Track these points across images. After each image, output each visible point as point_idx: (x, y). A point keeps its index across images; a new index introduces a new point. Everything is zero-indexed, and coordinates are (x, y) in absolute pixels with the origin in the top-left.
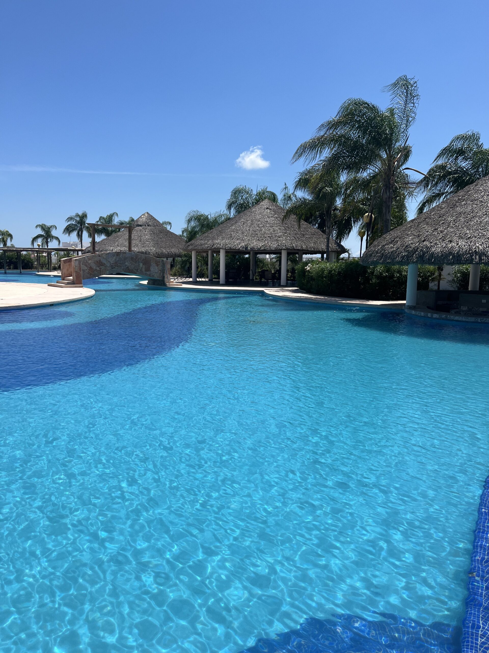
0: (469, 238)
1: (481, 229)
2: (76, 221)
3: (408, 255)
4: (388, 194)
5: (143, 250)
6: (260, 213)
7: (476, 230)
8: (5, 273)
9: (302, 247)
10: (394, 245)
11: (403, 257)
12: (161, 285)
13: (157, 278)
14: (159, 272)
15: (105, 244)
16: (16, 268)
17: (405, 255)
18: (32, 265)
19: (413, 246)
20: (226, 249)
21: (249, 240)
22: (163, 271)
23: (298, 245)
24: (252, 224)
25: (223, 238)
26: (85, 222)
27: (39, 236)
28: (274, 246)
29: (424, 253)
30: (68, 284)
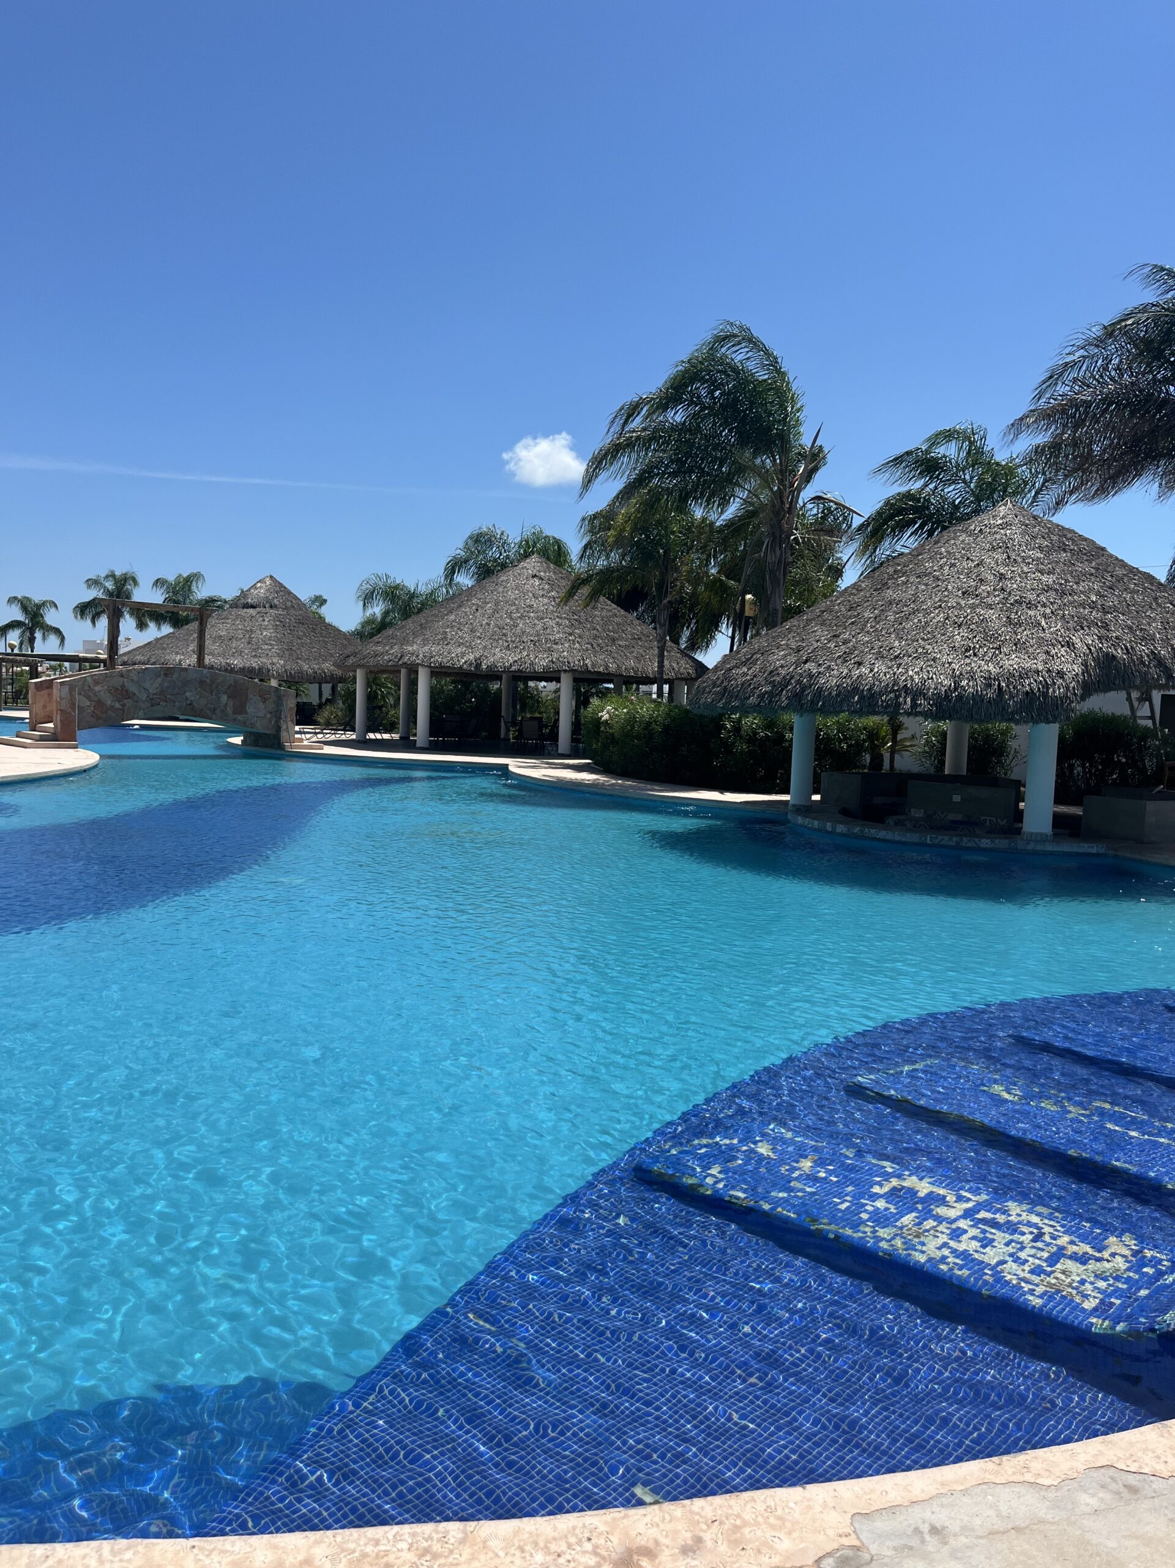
0: (896, 657)
1: (923, 639)
2: (105, 589)
3: (771, 691)
4: (778, 552)
5: (255, 663)
6: (517, 587)
7: (913, 641)
9: (607, 667)
10: (749, 669)
11: (762, 696)
12: (271, 747)
13: (261, 731)
14: (268, 716)
15: (163, 649)
17: (766, 692)
19: (783, 672)
20: (430, 667)
21: (485, 647)
22: (277, 715)
23: (597, 662)
24: (496, 611)
25: (425, 642)
26: (128, 596)
27: (13, 625)
28: (542, 662)
29: (803, 690)
30: (42, 738)
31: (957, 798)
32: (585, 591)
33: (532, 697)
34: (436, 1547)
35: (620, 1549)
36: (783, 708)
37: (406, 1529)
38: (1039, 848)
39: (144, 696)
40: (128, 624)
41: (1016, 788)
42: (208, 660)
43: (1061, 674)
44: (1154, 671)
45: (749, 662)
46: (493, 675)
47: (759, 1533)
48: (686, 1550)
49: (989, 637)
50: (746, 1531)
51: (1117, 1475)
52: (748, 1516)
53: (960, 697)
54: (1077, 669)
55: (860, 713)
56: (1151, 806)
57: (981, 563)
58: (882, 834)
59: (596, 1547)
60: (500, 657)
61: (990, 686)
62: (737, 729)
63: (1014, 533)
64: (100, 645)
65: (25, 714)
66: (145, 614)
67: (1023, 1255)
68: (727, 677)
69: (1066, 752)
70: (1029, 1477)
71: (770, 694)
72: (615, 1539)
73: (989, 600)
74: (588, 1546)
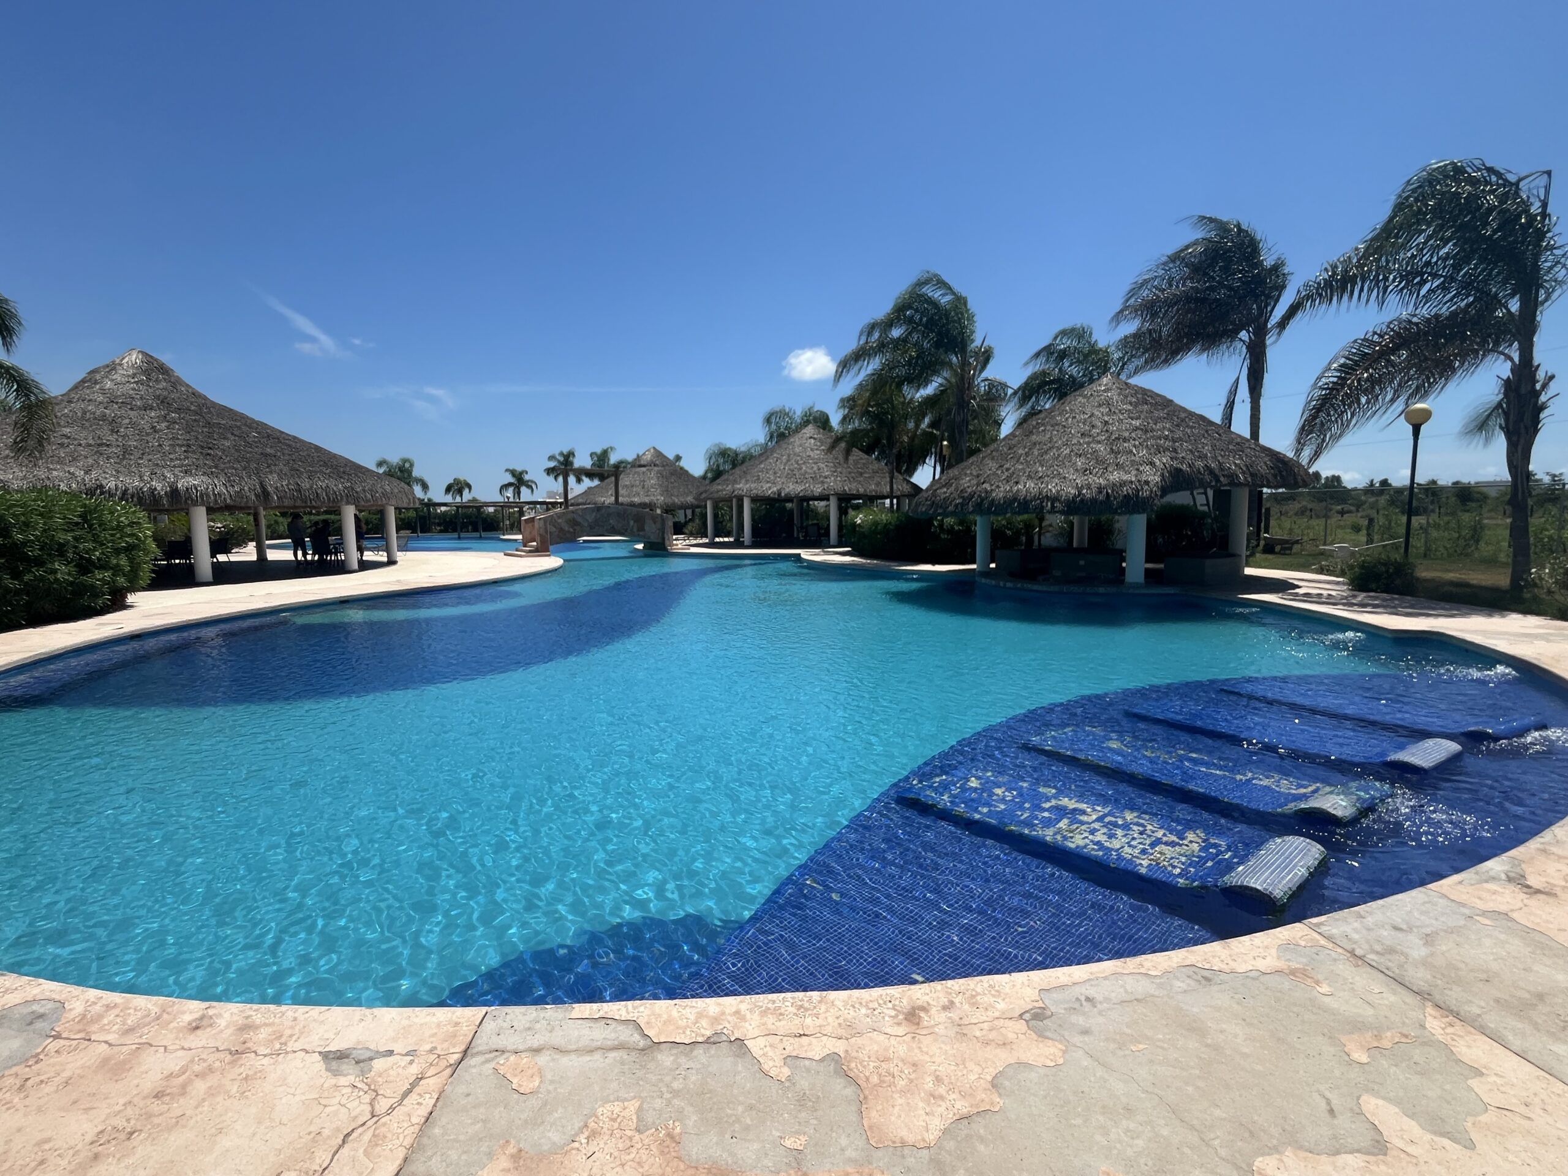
0: (1040, 477)
1: (1057, 465)
2: (559, 461)
4: (962, 415)
5: (647, 500)
6: (801, 445)
7: (1051, 467)
8: (459, 538)
9: (858, 490)
10: (947, 490)
11: (956, 506)
12: (660, 550)
13: (654, 541)
14: (657, 531)
15: (594, 494)
16: (475, 530)
18: (498, 525)
19: (969, 490)
20: (751, 497)
21: (783, 483)
22: (662, 530)
23: (850, 487)
24: (788, 460)
25: (747, 481)
26: (572, 463)
27: (510, 484)
28: (818, 490)
29: (982, 500)
30: (530, 551)
31: (1082, 563)
32: (843, 445)
33: (812, 511)
34: (806, 1005)
35: (909, 1007)
36: (971, 513)
37: (789, 995)
38: (1137, 592)
39: (586, 524)
40: (572, 479)
41: (1120, 555)
42: (621, 499)
43: (1147, 483)
44: (1208, 478)
45: (947, 485)
46: (789, 499)
47: (986, 999)
48: (945, 1008)
49: (1099, 461)
50: (978, 998)
51: (1196, 970)
52: (979, 990)
53: (1082, 501)
54: (1157, 479)
55: (1019, 513)
56: (1208, 562)
57: (1092, 415)
58: (1036, 587)
59: (894, 1005)
60: (793, 488)
61: (1100, 492)
62: (941, 525)
63: (1113, 395)
64: (556, 494)
65: (520, 537)
66: (580, 474)
67: (1134, 843)
68: (934, 494)
69: (1152, 530)
70: (1143, 970)
71: (962, 504)
72: (905, 1001)
73: (1099, 438)
74: (890, 1005)
